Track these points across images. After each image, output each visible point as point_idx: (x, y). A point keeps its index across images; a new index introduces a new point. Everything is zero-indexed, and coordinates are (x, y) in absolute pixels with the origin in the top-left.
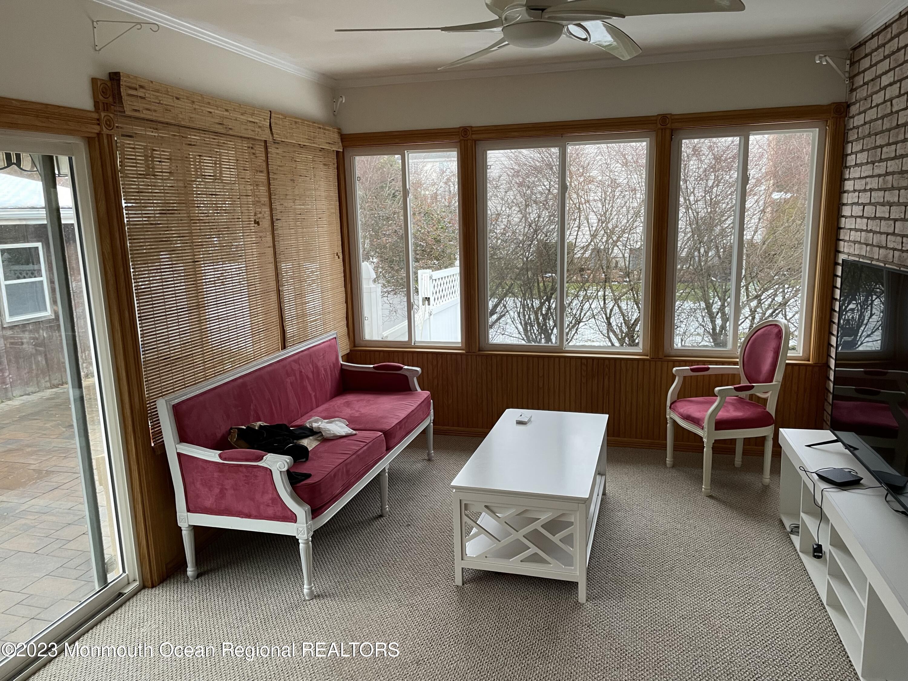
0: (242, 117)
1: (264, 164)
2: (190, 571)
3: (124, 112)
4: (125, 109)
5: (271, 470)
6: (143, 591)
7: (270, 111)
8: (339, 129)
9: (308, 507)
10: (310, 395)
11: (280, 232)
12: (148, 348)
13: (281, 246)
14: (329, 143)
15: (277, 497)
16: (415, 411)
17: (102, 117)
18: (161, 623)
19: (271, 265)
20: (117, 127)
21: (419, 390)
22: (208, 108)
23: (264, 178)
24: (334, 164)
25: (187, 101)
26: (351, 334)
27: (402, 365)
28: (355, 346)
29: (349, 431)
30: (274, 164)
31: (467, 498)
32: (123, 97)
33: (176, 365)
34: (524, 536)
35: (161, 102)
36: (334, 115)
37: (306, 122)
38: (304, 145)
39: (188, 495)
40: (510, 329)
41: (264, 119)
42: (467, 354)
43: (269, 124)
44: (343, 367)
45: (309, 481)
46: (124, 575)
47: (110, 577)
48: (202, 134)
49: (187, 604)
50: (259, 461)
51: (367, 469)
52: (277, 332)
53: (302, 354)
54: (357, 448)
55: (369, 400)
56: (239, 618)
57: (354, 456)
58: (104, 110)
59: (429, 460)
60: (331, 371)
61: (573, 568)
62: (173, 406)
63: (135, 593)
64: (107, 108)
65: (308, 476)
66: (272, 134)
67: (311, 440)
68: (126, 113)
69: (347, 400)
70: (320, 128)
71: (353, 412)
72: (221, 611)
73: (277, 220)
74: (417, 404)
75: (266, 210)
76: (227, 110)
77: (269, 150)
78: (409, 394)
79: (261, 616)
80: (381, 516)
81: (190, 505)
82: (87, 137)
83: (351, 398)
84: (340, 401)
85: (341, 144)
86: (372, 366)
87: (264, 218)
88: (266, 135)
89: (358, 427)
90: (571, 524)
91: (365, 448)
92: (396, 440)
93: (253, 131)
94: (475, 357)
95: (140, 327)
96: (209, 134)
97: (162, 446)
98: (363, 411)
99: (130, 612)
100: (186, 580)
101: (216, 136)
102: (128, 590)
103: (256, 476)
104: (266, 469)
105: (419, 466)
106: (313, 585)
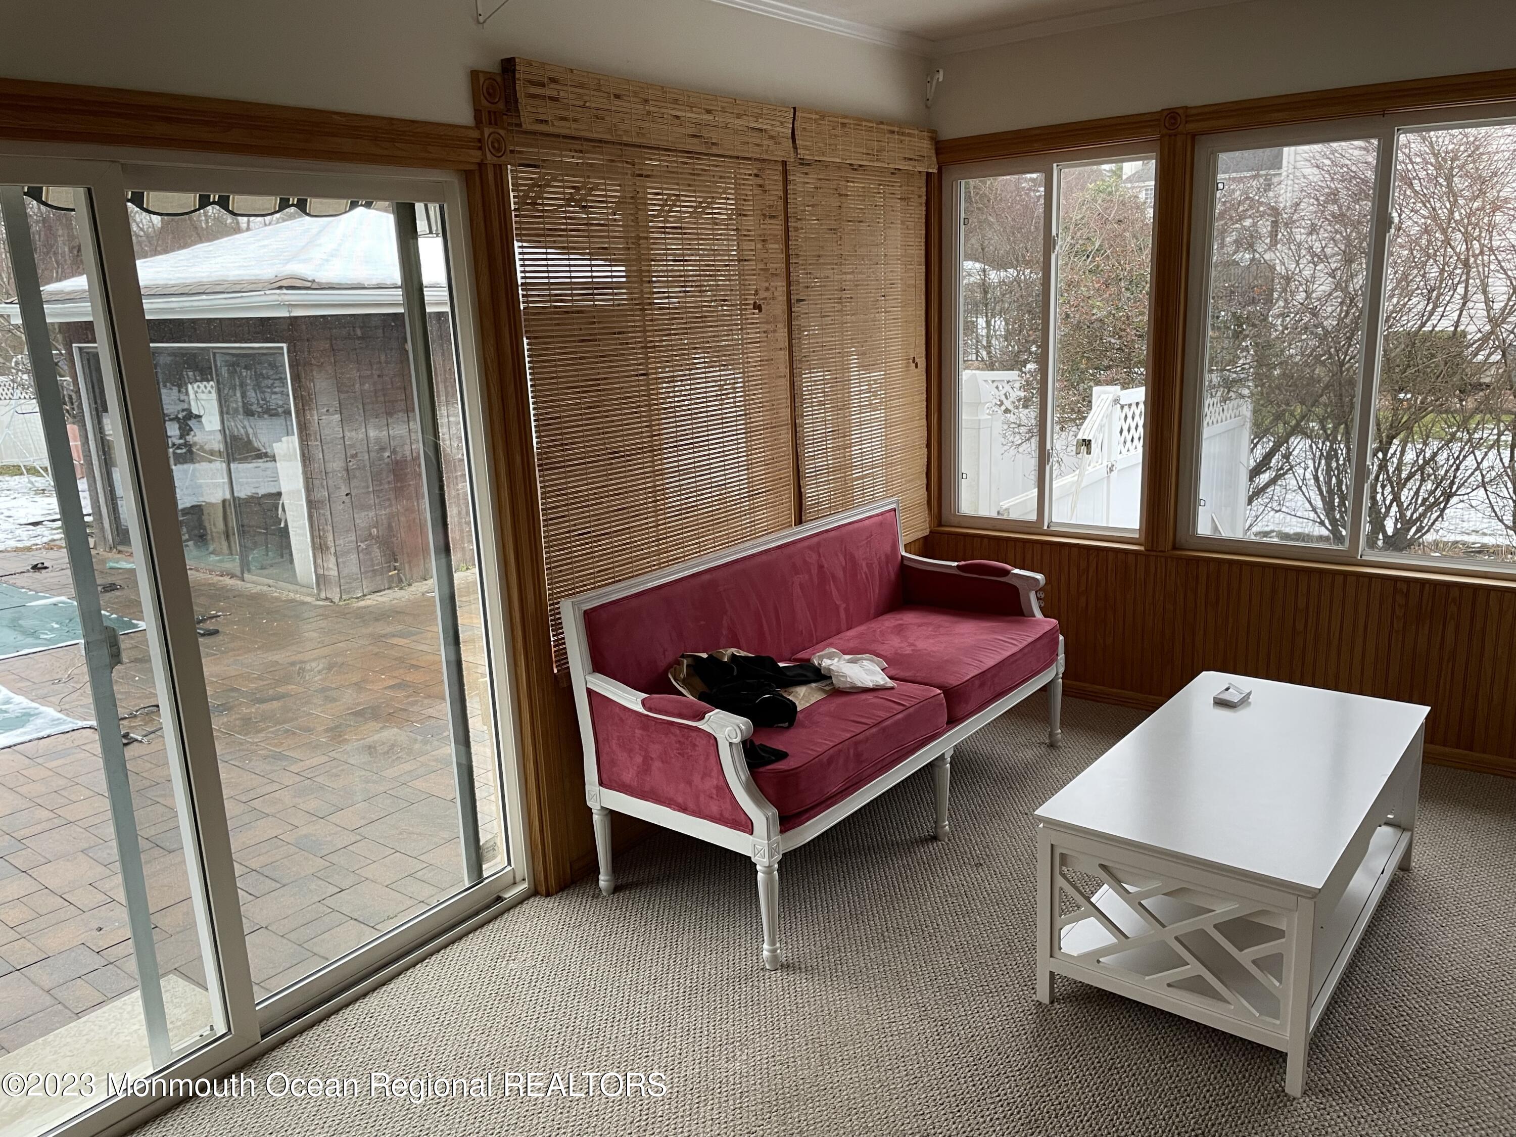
0: (737, 121)
1: (781, 203)
2: (603, 880)
3: (520, 125)
4: (522, 119)
5: (715, 739)
6: (532, 900)
7: (794, 109)
8: (934, 132)
9: (773, 811)
10: (837, 608)
11: (803, 322)
12: (552, 516)
13: (805, 346)
14: (911, 159)
15: (724, 784)
16: (1019, 655)
17: (486, 136)
18: (540, 958)
19: (783, 380)
20: (512, 152)
21: (1038, 615)
22: (673, 109)
23: (778, 227)
24: (920, 197)
25: (634, 99)
26: (934, 503)
27: (1008, 567)
28: (940, 524)
29: (881, 679)
30: (797, 201)
31: (1065, 844)
32: (520, 101)
33: (600, 545)
34: (1176, 938)
35: (587, 104)
36: (927, 107)
37: (864, 124)
38: (861, 166)
39: (602, 759)
40: (1296, 501)
41: (782, 123)
42: (1147, 553)
43: (790, 131)
44: (906, 562)
45: (781, 766)
46: (509, 868)
47: (488, 869)
48: (663, 155)
49: (586, 934)
50: (699, 720)
51: (900, 754)
52: (788, 496)
53: (825, 535)
54: (884, 715)
55: (940, 626)
56: (653, 977)
57: (874, 730)
58: (490, 124)
59: (1052, 745)
60: (881, 568)
61: (1278, 1022)
62: (585, 612)
63: (520, 901)
64: (494, 118)
65: (782, 756)
66: (795, 148)
67: (812, 688)
68: (524, 126)
69: (900, 622)
70: (893, 132)
71: (904, 645)
72: (631, 958)
73: (799, 301)
74: (1025, 643)
75: (780, 284)
76: (709, 112)
77: (790, 178)
78: (1018, 622)
79: (688, 982)
80: (935, 838)
81: (604, 776)
82: (465, 171)
83: (910, 618)
84: (890, 621)
85: (934, 159)
86: (955, 564)
87: (774, 298)
88: (784, 151)
89: (902, 674)
90: (1281, 934)
91: (900, 716)
92: (970, 707)
93: (758, 145)
94: (1163, 560)
95: (541, 482)
96: (676, 156)
97: (566, 674)
98: (921, 645)
99: (505, 931)
100: (597, 894)
101: (690, 158)
102: (510, 895)
103: (695, 745)
104: (709, 735)
105: (1029, 754)
106: (778, 945)
